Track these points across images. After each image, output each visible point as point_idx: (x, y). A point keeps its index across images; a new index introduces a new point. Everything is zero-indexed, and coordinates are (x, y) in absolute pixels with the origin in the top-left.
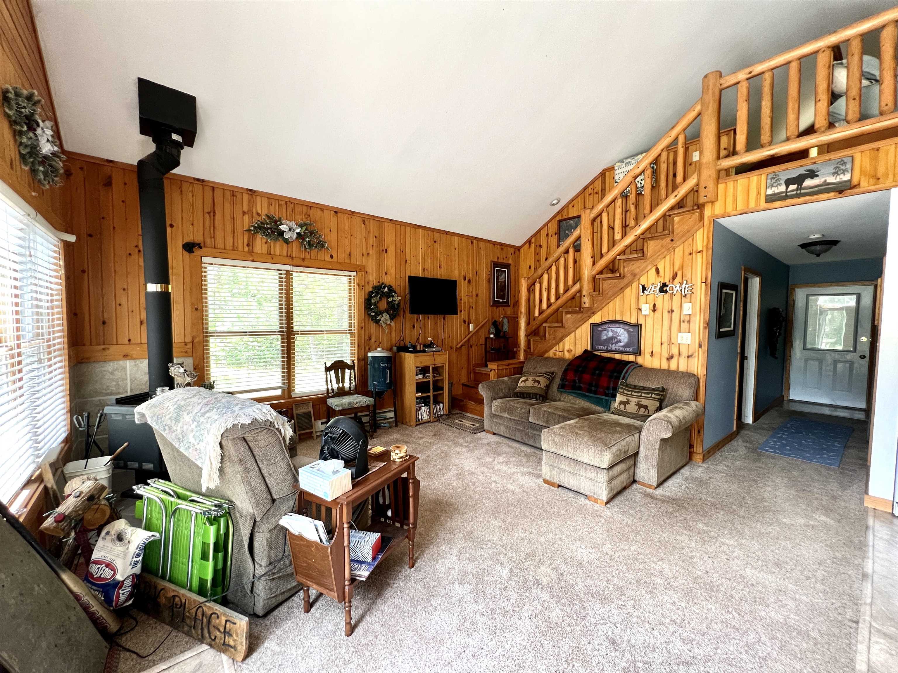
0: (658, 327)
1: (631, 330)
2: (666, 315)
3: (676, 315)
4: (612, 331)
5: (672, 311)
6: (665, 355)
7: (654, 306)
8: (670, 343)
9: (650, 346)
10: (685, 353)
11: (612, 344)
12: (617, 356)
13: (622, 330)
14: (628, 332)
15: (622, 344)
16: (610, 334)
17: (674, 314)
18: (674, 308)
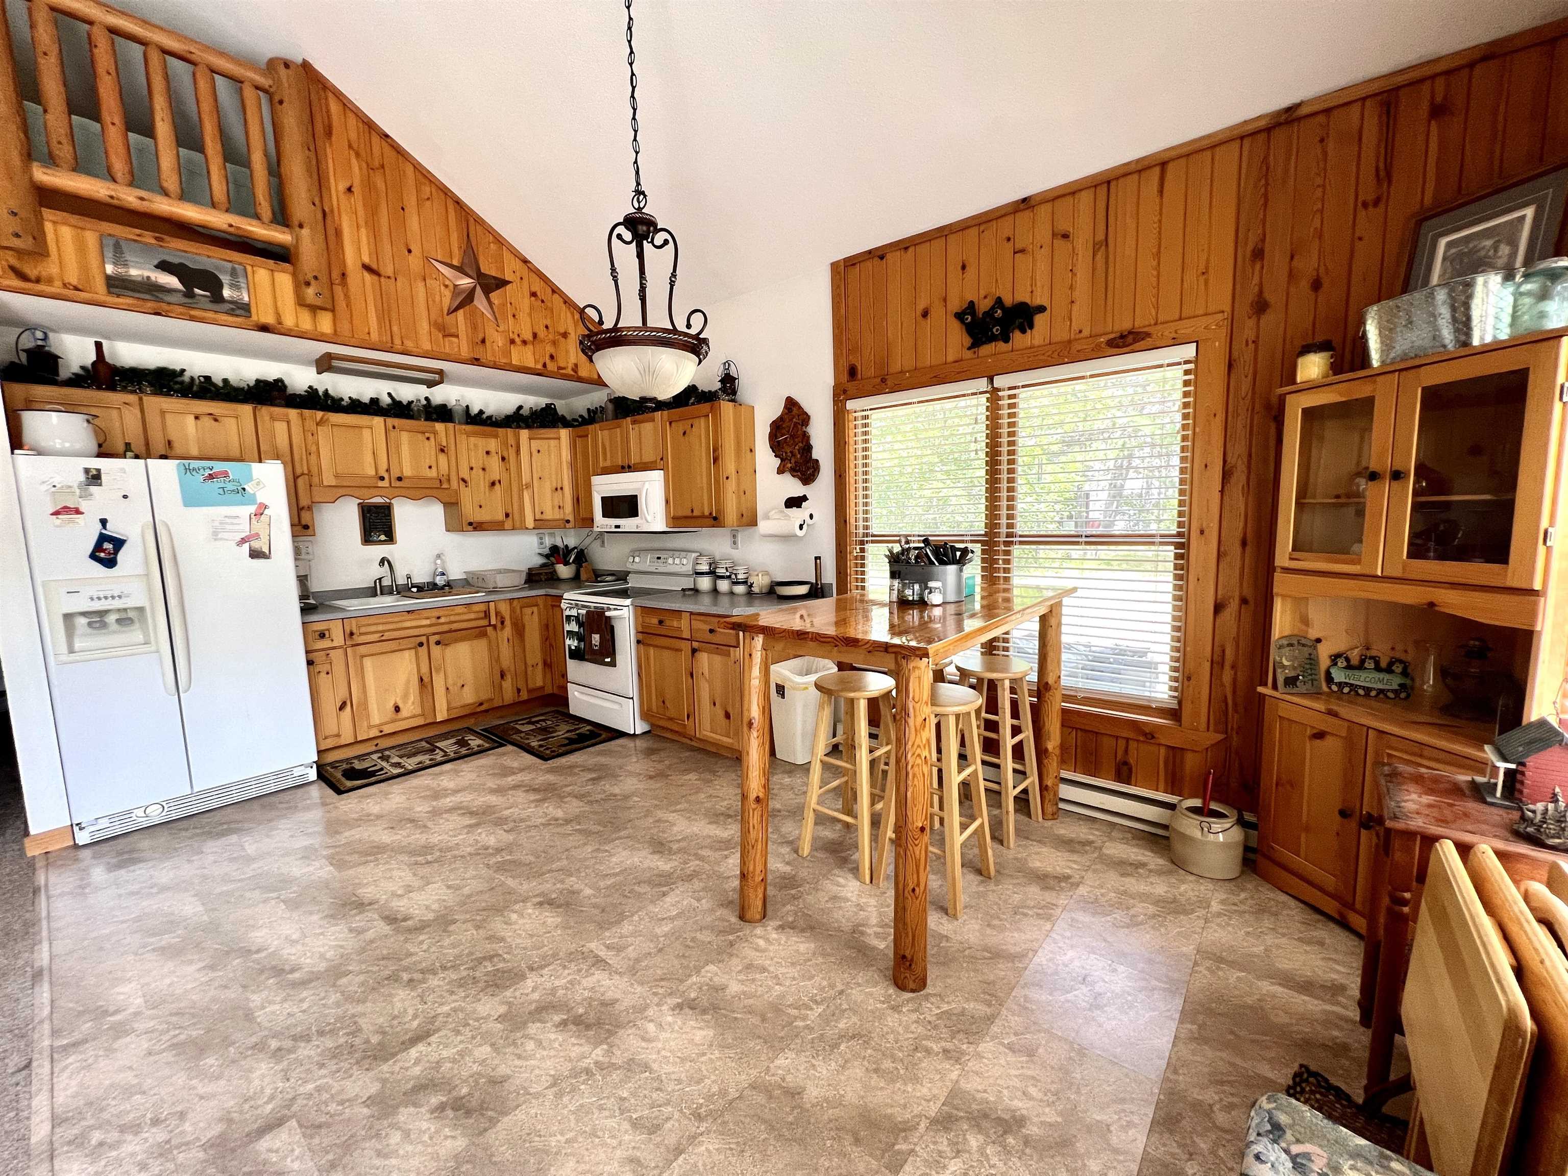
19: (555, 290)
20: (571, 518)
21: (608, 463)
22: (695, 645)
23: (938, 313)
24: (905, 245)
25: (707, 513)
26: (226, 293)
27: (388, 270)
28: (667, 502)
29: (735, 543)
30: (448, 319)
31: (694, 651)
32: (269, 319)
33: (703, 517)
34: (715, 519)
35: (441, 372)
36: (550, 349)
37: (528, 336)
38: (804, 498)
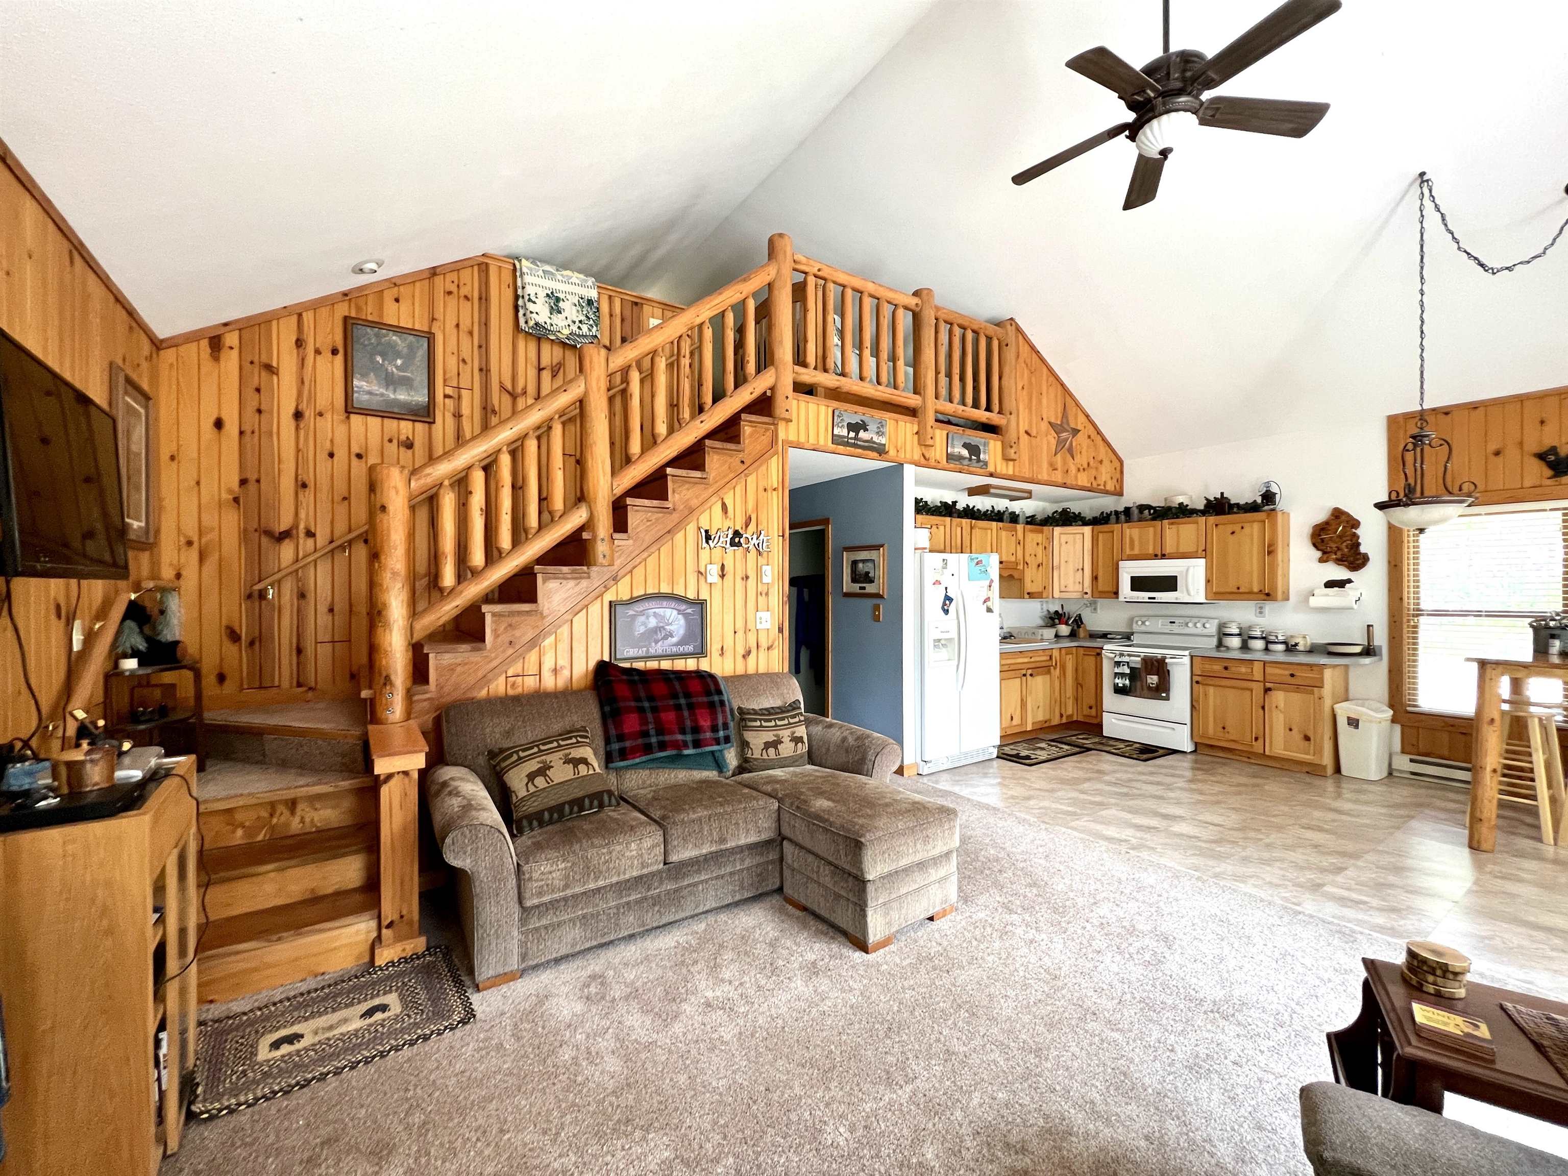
0: (729, 603)
1: (689, 611)
2: (739, 583)
3: (752, 582)
4: (655, 615)
5: (747, 577)
6: (741, 651)
7: (723, 566)
8: (746, 630)
9: (719, 638)
10: (764, 643)
11: (656, 642)
12: (666, 665)
13: (675, 612)
14: (686, 616)
15: (675, 640)
16: (653, 622)
17: (750, 580)
18: (749, 574)
19: (1099, 433)
20: (1089, 591)
21: (1136, 551)
22: (1268, 685)
23: (1512, 453)
24: (1474, 407)
25: (1256, 590)
26: (982, 456)
27: (1034, 433)
28: (1208, 581)
29: (1261, 613)
30: (1054, 459)
31: (1267, 690)
32: (991, 468)
33: (1251, 593)
34: (1268, 595)
35: (1030, 492)
36: (1094, 472)
37: (1085, 466)
38: (1349, 581)
